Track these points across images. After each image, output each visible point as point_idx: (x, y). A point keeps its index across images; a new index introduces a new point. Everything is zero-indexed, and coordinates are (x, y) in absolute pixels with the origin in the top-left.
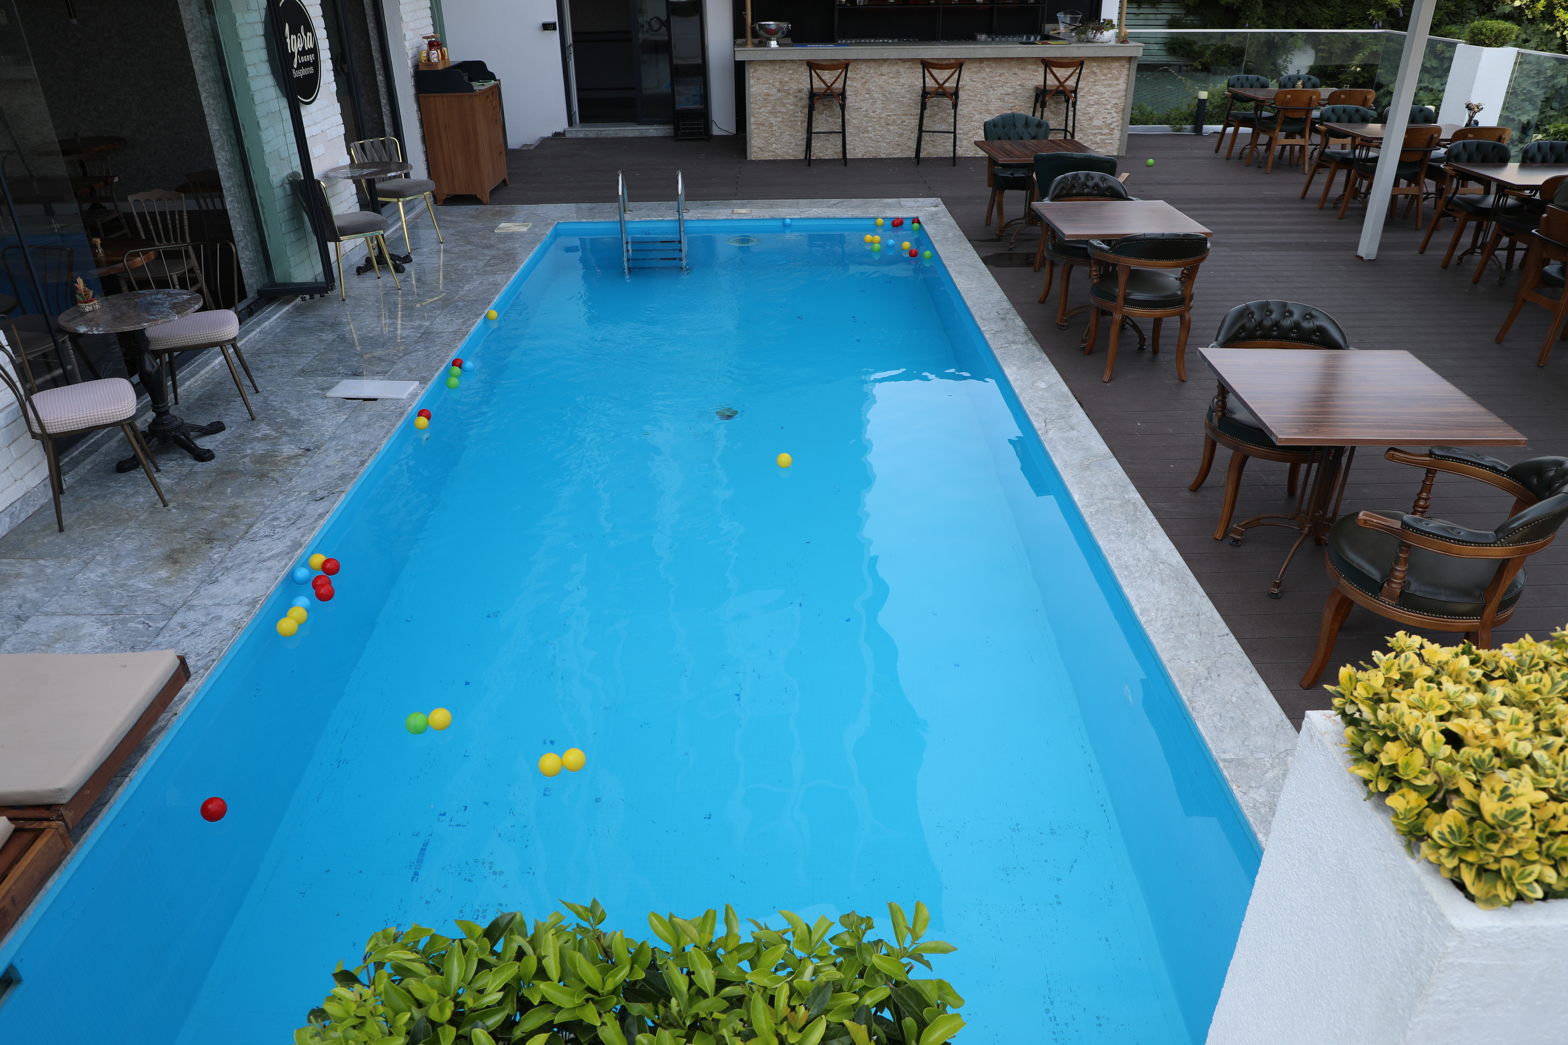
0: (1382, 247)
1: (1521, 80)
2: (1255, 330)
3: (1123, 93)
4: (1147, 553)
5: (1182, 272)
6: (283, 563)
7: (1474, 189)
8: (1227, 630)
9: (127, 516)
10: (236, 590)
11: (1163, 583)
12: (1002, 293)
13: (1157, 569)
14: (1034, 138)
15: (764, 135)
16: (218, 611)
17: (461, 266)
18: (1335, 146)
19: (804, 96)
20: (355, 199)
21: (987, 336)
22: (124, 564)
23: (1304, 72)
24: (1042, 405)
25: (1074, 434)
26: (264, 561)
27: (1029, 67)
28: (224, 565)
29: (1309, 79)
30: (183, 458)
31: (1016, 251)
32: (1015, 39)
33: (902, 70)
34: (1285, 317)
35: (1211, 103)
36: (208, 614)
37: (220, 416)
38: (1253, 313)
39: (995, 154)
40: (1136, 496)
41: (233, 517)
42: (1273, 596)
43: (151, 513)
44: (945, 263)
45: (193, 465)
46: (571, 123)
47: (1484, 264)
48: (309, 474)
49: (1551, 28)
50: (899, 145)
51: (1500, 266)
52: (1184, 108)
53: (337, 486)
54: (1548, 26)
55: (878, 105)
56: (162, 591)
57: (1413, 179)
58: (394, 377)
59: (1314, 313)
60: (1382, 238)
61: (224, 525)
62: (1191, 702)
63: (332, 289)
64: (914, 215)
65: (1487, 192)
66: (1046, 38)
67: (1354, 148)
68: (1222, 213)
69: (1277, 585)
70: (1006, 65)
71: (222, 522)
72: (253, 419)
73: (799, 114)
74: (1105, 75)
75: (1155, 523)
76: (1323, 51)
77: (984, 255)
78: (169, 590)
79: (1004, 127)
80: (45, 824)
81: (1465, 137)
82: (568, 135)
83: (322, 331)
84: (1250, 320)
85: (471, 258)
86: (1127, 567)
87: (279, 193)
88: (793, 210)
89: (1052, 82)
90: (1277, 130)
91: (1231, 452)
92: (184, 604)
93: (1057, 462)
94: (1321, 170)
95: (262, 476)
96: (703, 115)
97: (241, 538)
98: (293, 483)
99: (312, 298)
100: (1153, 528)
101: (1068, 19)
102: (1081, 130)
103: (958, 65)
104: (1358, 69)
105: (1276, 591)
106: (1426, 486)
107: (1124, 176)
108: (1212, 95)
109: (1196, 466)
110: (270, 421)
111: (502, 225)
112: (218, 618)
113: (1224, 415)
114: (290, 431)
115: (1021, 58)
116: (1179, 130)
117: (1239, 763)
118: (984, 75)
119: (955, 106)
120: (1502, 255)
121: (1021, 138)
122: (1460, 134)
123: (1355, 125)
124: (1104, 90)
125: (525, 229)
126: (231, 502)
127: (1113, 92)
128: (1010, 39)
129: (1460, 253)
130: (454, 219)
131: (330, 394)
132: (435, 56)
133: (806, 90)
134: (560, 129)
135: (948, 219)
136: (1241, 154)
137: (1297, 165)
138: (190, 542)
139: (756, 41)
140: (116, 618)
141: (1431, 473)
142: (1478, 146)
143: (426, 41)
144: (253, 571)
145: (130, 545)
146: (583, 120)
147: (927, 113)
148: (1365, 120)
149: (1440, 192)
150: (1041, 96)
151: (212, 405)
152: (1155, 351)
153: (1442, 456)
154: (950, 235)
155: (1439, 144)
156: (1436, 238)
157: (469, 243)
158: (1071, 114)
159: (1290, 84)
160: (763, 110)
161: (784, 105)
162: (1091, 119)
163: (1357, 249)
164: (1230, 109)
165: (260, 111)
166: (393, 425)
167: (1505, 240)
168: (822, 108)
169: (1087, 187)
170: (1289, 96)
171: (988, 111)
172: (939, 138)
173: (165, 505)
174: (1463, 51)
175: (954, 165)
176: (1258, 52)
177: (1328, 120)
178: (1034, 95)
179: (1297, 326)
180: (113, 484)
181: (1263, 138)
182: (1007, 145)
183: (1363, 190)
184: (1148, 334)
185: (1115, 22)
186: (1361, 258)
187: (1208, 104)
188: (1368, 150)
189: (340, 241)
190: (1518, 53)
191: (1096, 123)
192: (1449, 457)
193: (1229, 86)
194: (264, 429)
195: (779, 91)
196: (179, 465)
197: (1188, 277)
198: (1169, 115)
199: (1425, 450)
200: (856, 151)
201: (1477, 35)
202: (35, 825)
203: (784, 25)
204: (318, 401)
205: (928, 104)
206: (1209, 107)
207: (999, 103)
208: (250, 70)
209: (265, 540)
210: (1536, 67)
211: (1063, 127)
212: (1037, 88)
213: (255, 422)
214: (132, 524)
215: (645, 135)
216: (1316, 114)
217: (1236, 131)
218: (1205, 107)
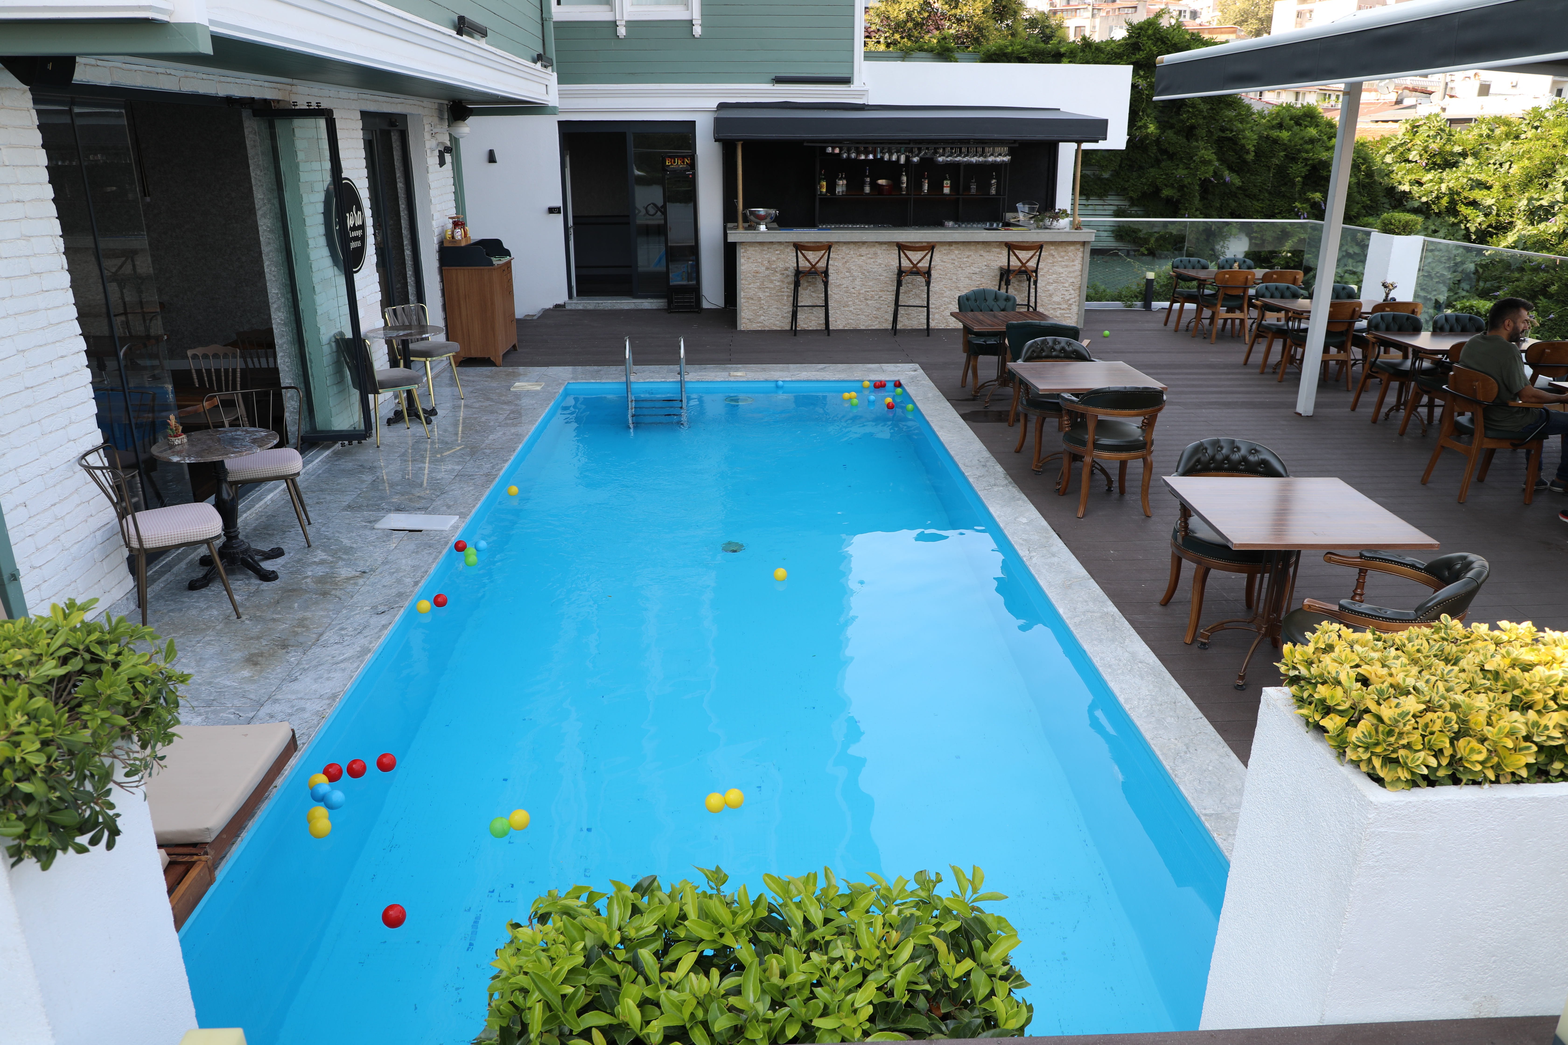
0: (1317, 405)
1: (1434, 265)
2: (1209, 463)
3: (1079, 273)
4: (1126, 654)
5: (1143, 422)
6: (355, 665)
7: (1395, 355)
8: (1200, 715)
9: (204, 627)
10: (315, 686)
11: (1142, 678)
12: (982, 445)
13: (1136, 667)
14: (1003, 310)
15: (753, 308)
16: (302, 703)
17: (483, 419)
18: (1271, 319)
19: (790, 273)
20: (386, 358)
21: (971, 480)
22: (208, 665)
23: (1240, 256)
24: (1025, 537)
25: (1055, 560)
26: (338, 663)
27: (994, 250)
28: (301, 667)
29: (1244, 262)
30: (249, 578)
31: (991, 409)
32: (979, 226)
33: (879, 252)
34: (1234, 452)
35: (1158, 283)
36: (293, 707)
37: (277, 543)
38: (1206, 449)
39: (969, 323)
40: (1114, 610)
41: (303, 627)
42: (1239, 688)
43: (227, 623)
44: (928, 419)
45: (259, 585)
46: (570, 296)
47: (1408, 419)
48: (368, 592)
49: (1456, 221)
50: (877, 318)
51: (1422, 420)
52: (1134, 287)
53: (396, 602)
54: (1452, 219)
55: (858, 282)
56: (247, 687)
57: (1341, 347)
58: (435, 511)
59: (1258, 448)
60: (1316, 398)
61: (296, 634)
62: (1174, 770)
63: (370, 436)
64: (896, 379)
65: (1405, 357)
66: (1007, 225)
67: (1288, 319)
68: (1174, 377)
69: (1241, 678)
70: (973, 248)
71: (294, 632)
72: (309, 546)
73: (786, 290)
74: (1062, 257)
75: (1132, 631)
76: (1256, 238)
77: (963, 412)
78: (253, 687)
79: (976, 300)
80: (195, 858)
81: (1383, 310)
82: (568, 307)
83: (361, 472)
84: (1204, 454)
85: (492, 412)
86: (1110, 666)
87: (326, 349)
88: (785, 374)
89: (1015, 263)
90: (1219, 306)
91: (1194, 565)
92: (269, 698)
93: (1042, 583)
94: (1260, 339)
95: (325, 594)
96: (696, 291)
97: (314, 644)
98: (355, 599)
99: (350, 443)
100: (1131, 635)
101: (1026, 208)
102: (1042, 305)
103: (931, 248)
104: (1289, 255)
105: (1241, 683)
106: (1360, 584)
107: (1085, 343)
108: (1158, 276)
109: (1165, 585)
110: (326, 548)
111: (517, 384)
112: (303, 709)
113: (1187, 534)
114: (344, 557)
115: (987, 242)
116: (1130, 306)
117: (1218, 816)
118: (953, 257)
119: (928, 284)
120: (1423, 411)
121: (992, 310)
122: (1377, 308)
123: (1287, 300)
124: (1061, 270)
125: (539, 388)
126: (300, 615)
127: (1070, 272)
128: (975, 225)
129: (1386, 410)
130: (471, 378)
131: (377, 526)
132: (459, 234)
133: (792, 268)
134: (561, 302)
135: (927, 382)
136: (1188, 326)
137: (1239, 337)
138: (267, 648)
139: (746, 225)
140: (208, 709)
141: (1363, 572)
142: (1394, 317)
143: (451, 221)
144: (329, 672)
145: (211, 650)
146: (580, 293)
147: (902, 290)
148: (1295, 296)
149: (1365, 357)
150: (1005, 275)
151: (269, 534)
152: (1122, 492)
153: (1370, 557)
154: (930, 395)
155: (1361, 316)
156: (1364, 397)
157: (488, 399)
158: (1032, 291)
159: (1228, 266)
160: (752, 285)
161: (772, 281)
162: (1051, 295)
163: (1295, 407)
164: (1176, 287)
165: (316, 277)
166: (440, 552)
167: (1425, 399)
168: (806, 284)
169: (1055, 350)
170: (1227, 276)
171: (958, 288)
172: (913, 312)
173: (239, 617)
174: (1377, 238)
175: (928, 335)
176: (1198, 239)
177: (1263, 296)
178: (999, 274)
179: (1244, 459)
180: (186, 600)
181: (1207, 313)
182: (980, 315)
183: (1298, 357)
184: (1115, 478)
185: (1069, 212)
186: (1300, 414)
187: (1155, 283)
188: (1300, 322)
189: (378, 393)
190: (1425, 241)
191: (1056, 299)
192: (1376, 558)
193: (1173, 267)
194: (321, 555)
195: (767, 269)
196: (246, 584)
197: (1148, 425)
198: (1120, 293)
199: (1356, 553)
200: (836, 323)
201: (1387, 225)
202: (186, 859)
203: (773, 212)
204: (367, 532)
205: (904, 282)
206: (1156, 286)
207: (968, 281)
208: (311, 242)
209: (336, 646)
210: (1446, 254)
211: (1026, 303)
212: (1001, 269)
213: (311, 549)
214: (210, 632)
215: (640, 307)
216: (1252, 292)
217: (1182, 306)
218: (1152, 286)
